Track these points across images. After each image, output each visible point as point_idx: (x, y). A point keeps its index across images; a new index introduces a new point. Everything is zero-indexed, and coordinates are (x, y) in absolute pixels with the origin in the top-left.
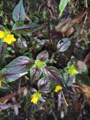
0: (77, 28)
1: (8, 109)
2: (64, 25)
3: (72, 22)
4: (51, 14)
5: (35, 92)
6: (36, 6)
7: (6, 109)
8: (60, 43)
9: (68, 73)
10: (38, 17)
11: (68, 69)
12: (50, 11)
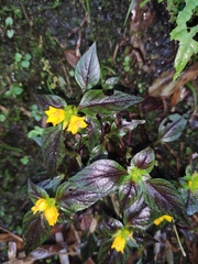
0: (193, 89)
1: (48, 258)
2: (167, 83)
3: (184, 77)
4: (139, 60)
5: (120, 228)
6: (108, 45)
7: (45, 260)
8: (165, 125)
9: (187, 188)
10: (113, 68)
11: (187, 181)
12: (137, 54)
